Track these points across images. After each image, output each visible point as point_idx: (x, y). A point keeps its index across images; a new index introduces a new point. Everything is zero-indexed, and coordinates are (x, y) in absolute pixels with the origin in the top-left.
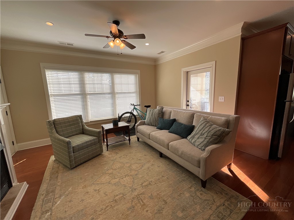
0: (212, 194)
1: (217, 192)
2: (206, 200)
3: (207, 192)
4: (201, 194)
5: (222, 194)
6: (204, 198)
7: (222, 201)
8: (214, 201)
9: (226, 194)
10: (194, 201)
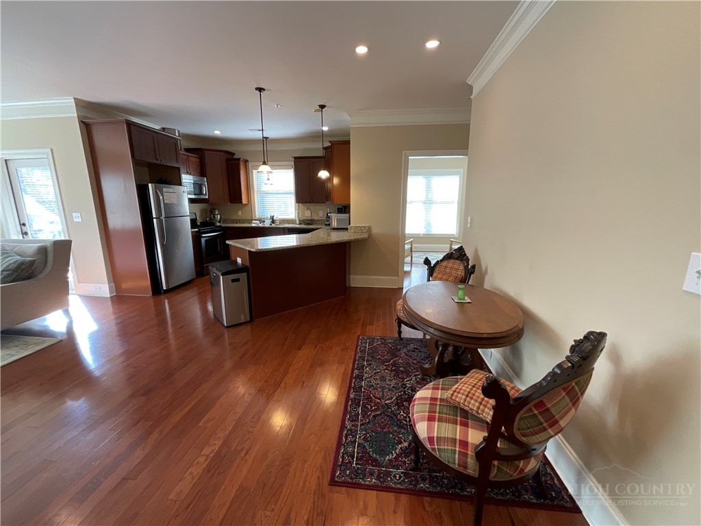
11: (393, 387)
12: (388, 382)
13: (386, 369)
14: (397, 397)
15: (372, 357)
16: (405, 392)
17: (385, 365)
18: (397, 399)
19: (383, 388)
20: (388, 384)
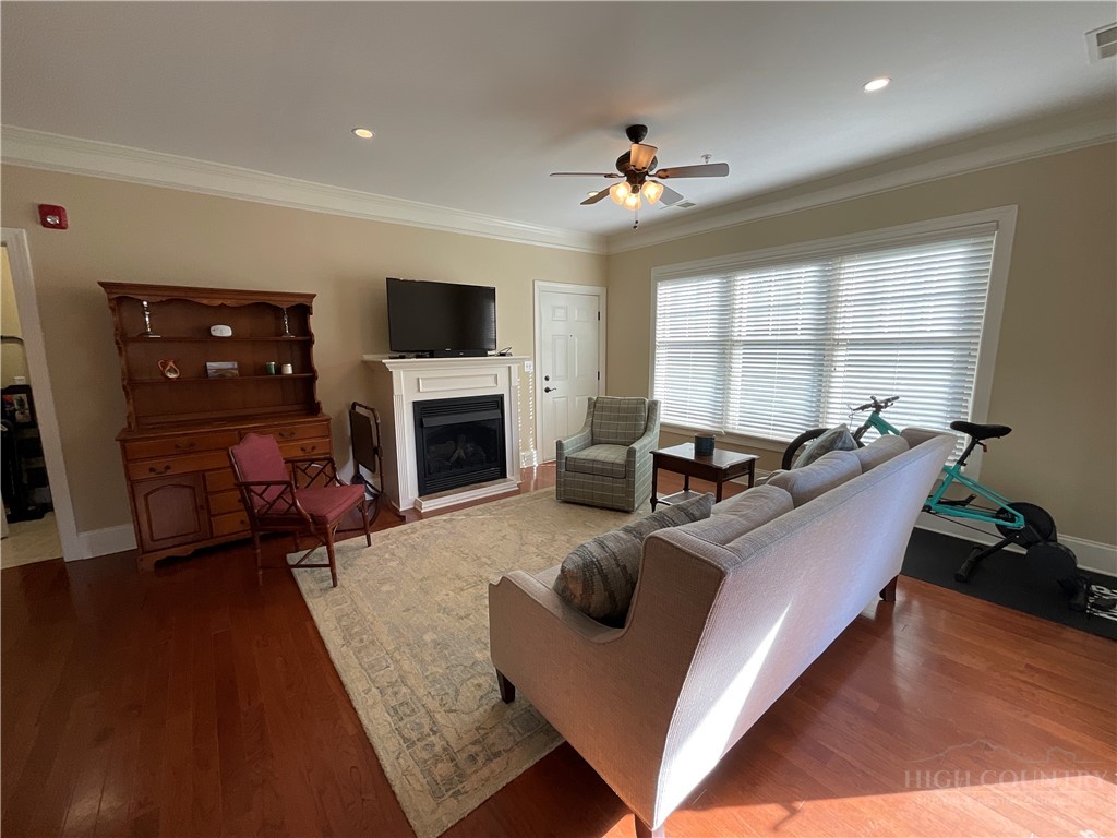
0: (477, 713)
1: (482, 732)
2: (457, 692)
3: (484, 701)
4: (479, 686)
5: (474, 743)
6: (463, 689)
7: (451, 735)
8: (451, 711)
9: (473, 758)
10: (457, 665)
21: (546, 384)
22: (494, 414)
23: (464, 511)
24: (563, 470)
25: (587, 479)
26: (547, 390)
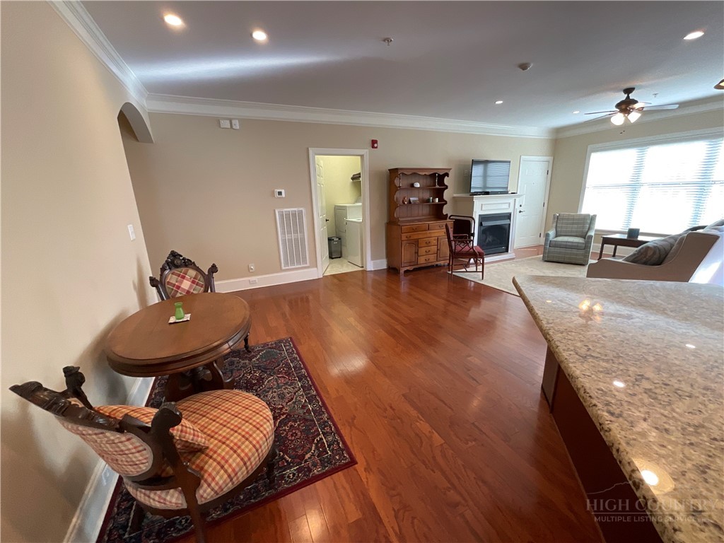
11: (269, 392)
12: (275, 394)
13: (281, 409)
14: (263, 384)
15: (306, 420)
16: (256, 391)
17: (284, 414)
18: (263, 383)
19: (279, 387)
20: (275, 392)
21: (521, 209)
22: (506, 222)
23: (504, 262)
24: (548, 247)
25: (563, 250)
26: (520, 212)
